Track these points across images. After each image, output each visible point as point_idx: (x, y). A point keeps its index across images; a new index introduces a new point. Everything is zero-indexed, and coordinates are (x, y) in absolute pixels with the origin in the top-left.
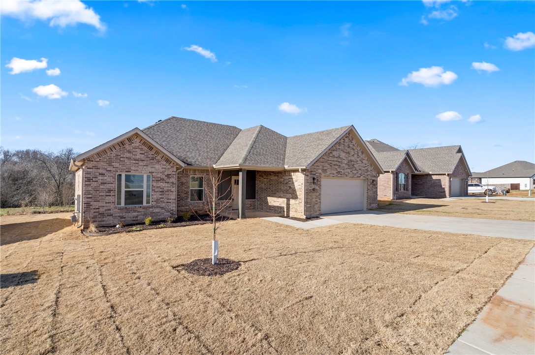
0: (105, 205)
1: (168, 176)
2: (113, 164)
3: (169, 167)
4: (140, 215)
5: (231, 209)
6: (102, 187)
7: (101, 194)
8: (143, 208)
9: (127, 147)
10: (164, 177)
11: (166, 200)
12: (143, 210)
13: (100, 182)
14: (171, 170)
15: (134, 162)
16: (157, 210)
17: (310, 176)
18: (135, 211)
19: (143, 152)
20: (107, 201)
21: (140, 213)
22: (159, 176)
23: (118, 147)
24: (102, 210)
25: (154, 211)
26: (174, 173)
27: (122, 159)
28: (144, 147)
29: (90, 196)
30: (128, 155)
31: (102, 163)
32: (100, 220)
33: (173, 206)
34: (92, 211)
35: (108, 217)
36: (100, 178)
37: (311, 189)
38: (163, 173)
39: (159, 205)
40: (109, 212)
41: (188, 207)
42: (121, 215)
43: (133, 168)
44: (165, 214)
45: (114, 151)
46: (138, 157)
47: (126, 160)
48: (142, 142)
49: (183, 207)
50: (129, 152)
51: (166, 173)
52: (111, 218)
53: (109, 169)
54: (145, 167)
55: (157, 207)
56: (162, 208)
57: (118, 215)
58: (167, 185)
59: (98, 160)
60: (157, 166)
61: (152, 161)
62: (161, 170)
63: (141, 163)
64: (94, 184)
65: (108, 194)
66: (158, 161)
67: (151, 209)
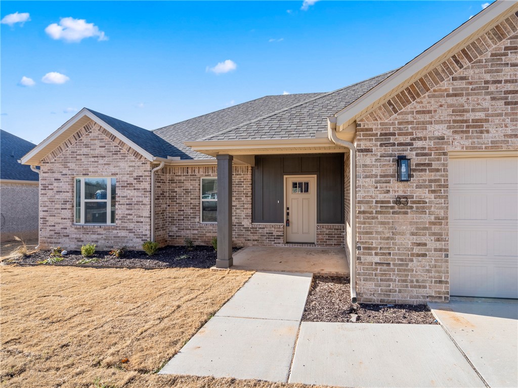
0: (60, 221)
1: (138, 178)
2: (69, 165)
3: (139, 163)
4: (99, 239)
5: (281, 241)
6: (57, 197)
7: (57, 206)
8: (105, 229)
9: (85, 139)
10: (131, 180)
11: (135, 219)
12: (104, 232)
13: (56, 189)
14: (143, 168)
15: (93, 159)
16: (123, 233)
17: (378, 151)
18: (94, 233)
19: (103, 144)
20: (63, 217)
21: (100, 236)
22: (125, 179)
23: (73, 141)
24: (58, 228)
25: (119, 235)
26: (147, 174)
27: (78, 157)
28: (104, 136)
29: (46, 209)
30: (85, 150)
31: (57, 164)
32: (56, 241)
33: (146, 229)
34: (49, 228)
35: (64, 239)
36: (56, 184)
37: (391, 197)
38: (130, 174)
39: (126, 225)
40: (65, 231)
41: (196, 232)
42: (78, 236)
43: (91, 169)
44: (135, 240)
45: (70, 146)
46: (97, 152)
47: (83, 158)
48: (102, 130)
49: (188, 232)
50: (87, 146)
51: (135, 175)
52: (66, 239)
53: (64, 172)
54: (106, 166)
55: (124, 228)
56: (131, 231)
57: (75, 236)
58: (136, 193)
59: (53, 161)
60: (122, 164)
61: (115, 156)
62: (128, 169)
63: (101, 161)
64: (50, 193)
65: (64, 206)
66: (124, 156)
67: (115, 232)
